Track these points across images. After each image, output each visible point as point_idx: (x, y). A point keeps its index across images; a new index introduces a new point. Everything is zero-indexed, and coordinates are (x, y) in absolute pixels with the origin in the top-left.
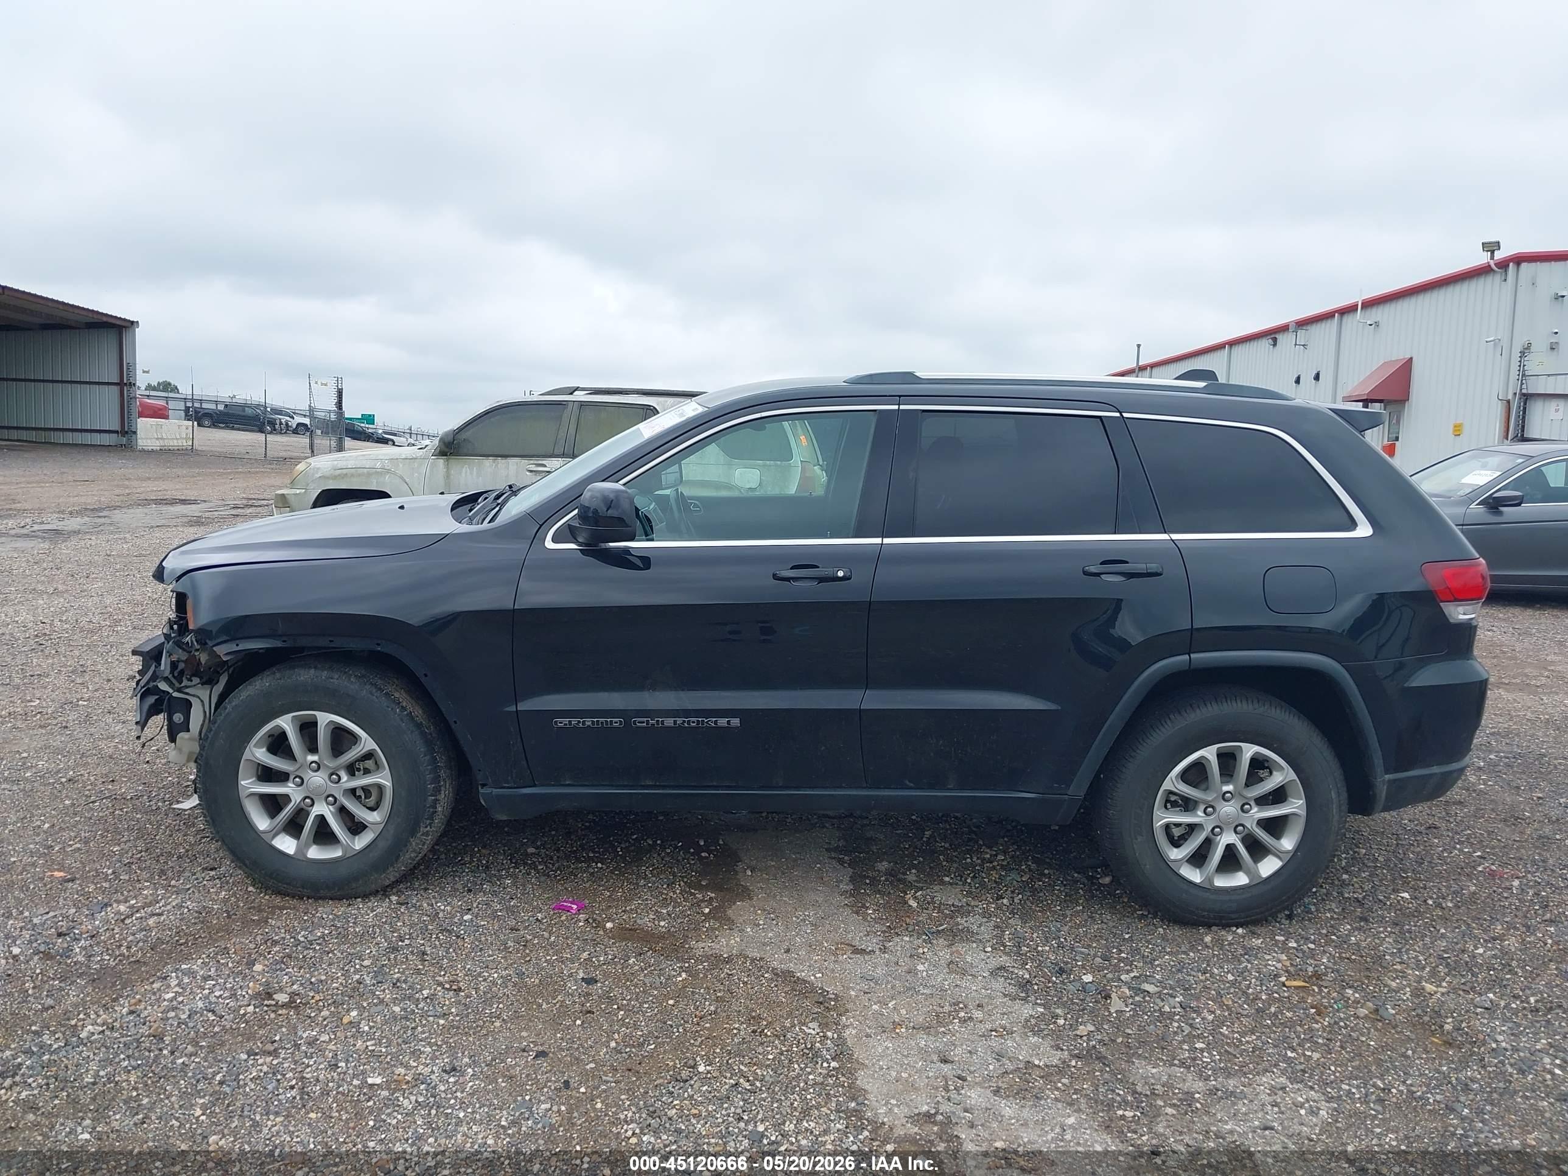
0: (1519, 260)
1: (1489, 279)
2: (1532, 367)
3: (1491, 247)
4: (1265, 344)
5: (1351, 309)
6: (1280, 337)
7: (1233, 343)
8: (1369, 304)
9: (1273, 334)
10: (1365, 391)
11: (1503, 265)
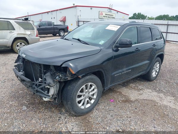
0: (77, 6)
1: (74, 8)
2: (79, 18)
3: (74, 4)
4: (47, 13)
5: (58, 10)
6: (49, 13)
7: (42, 13)
8: (60, 10)
9: (48, 12)
10: (61, 20)
11: (75, 6)
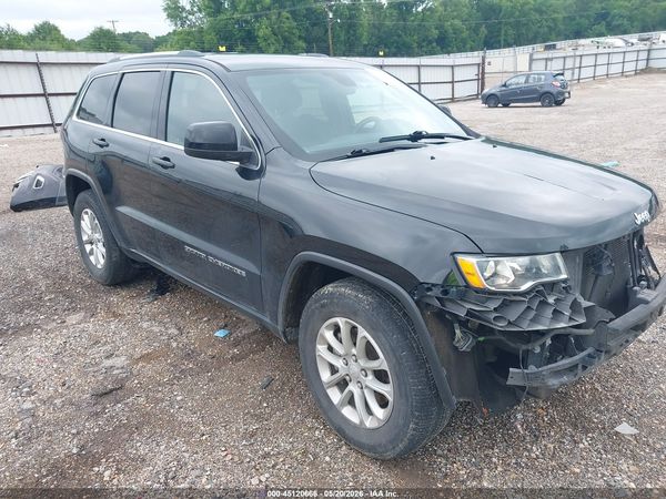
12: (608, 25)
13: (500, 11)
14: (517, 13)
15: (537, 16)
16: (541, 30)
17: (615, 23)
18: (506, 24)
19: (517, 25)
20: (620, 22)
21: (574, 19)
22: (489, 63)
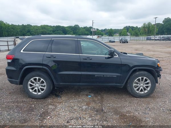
12: (30, 33)
13: (2, 28)
14: (7, 29)
15: (13, 30)
16: (14, 33)
17: (32, 33)
18: (4, 31)
19: (7, 31)
20: (33, 33)
21: (22, 31)
22: (17, 41)
